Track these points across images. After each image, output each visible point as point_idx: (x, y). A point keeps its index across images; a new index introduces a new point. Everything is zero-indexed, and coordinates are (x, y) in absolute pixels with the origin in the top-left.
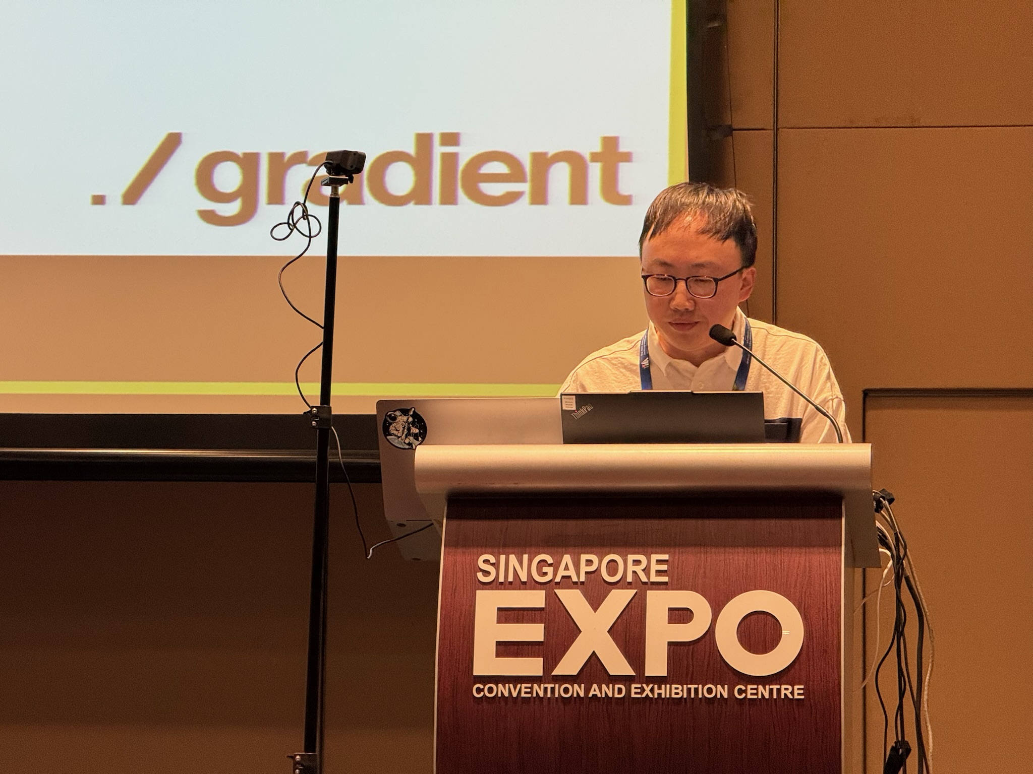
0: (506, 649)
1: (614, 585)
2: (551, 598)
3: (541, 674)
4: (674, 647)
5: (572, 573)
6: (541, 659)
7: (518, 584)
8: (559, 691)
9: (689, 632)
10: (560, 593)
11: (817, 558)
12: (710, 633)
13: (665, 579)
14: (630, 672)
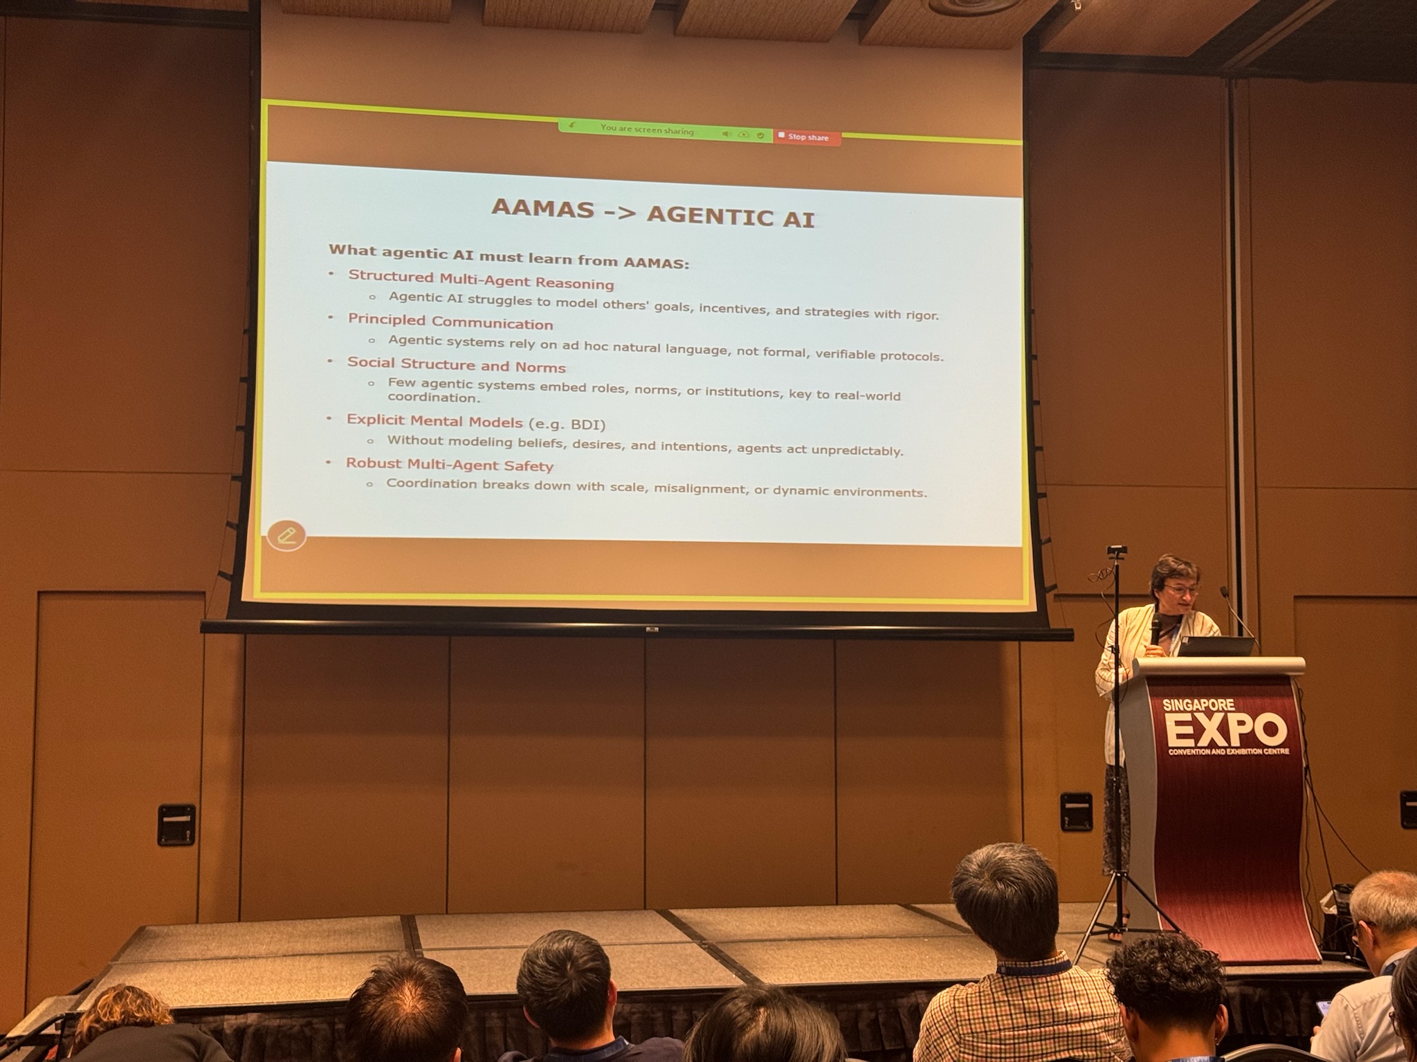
0: (1180, 736)
1: (1216, 711)
2: (1193, 717)
3: (1193, 745)
4: (1241, 735)
5: (1199, 707)
6: (1193, 741)
7: (1180, 711)
8: (1201, 751)
9: (1246, 729)
10: (1195, 714)
11: (1286, 701)
12: (1253, 730)
13: (1233, 709)
14: (1226, 745)
